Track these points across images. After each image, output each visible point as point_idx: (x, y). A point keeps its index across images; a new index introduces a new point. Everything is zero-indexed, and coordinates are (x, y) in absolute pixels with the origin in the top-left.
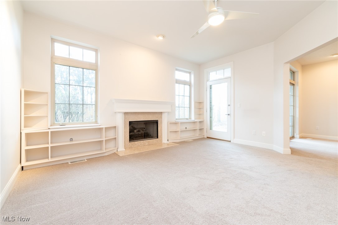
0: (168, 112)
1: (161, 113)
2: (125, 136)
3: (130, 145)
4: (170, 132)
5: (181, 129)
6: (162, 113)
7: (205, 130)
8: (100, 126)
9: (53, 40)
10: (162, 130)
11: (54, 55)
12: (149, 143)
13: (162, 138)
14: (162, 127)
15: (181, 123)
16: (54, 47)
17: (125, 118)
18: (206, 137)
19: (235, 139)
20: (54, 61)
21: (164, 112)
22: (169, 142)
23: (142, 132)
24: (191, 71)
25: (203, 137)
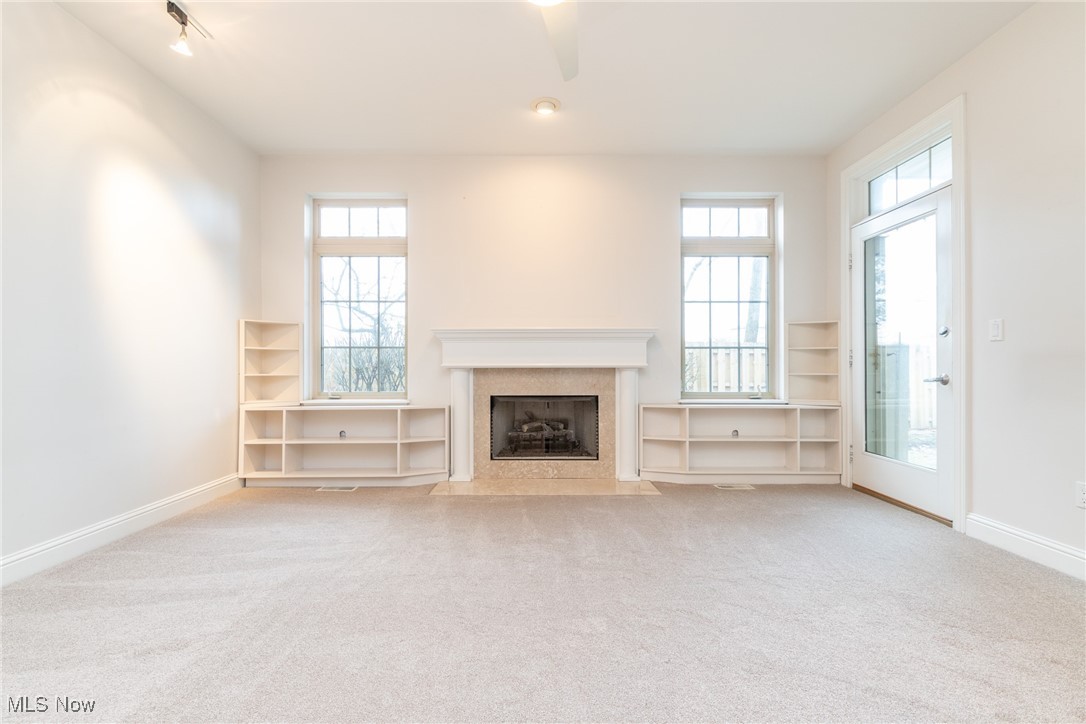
0: (640, 370)
1: (612, 371)
2: (476, 440)
3: (494, 468)
4: (644, 440)
5: (690, 437)
6: (614, 369)
7: (844, 451)
8: (408, 404)
9: (317, 204)
10: (614, 430)
11: (319, 237)
12: (559, 471)
13: (614, 459)
14: (614, 422)
15: (690, 410)
16: (319, 217)
17: (477, 386)
18: (849, 485)
19: (971, 516)
20: (319, 248)
21: (621, 369)
22: (639, 479)
23: (547, 432)
24: (775, 193)
25: (834, 480)
